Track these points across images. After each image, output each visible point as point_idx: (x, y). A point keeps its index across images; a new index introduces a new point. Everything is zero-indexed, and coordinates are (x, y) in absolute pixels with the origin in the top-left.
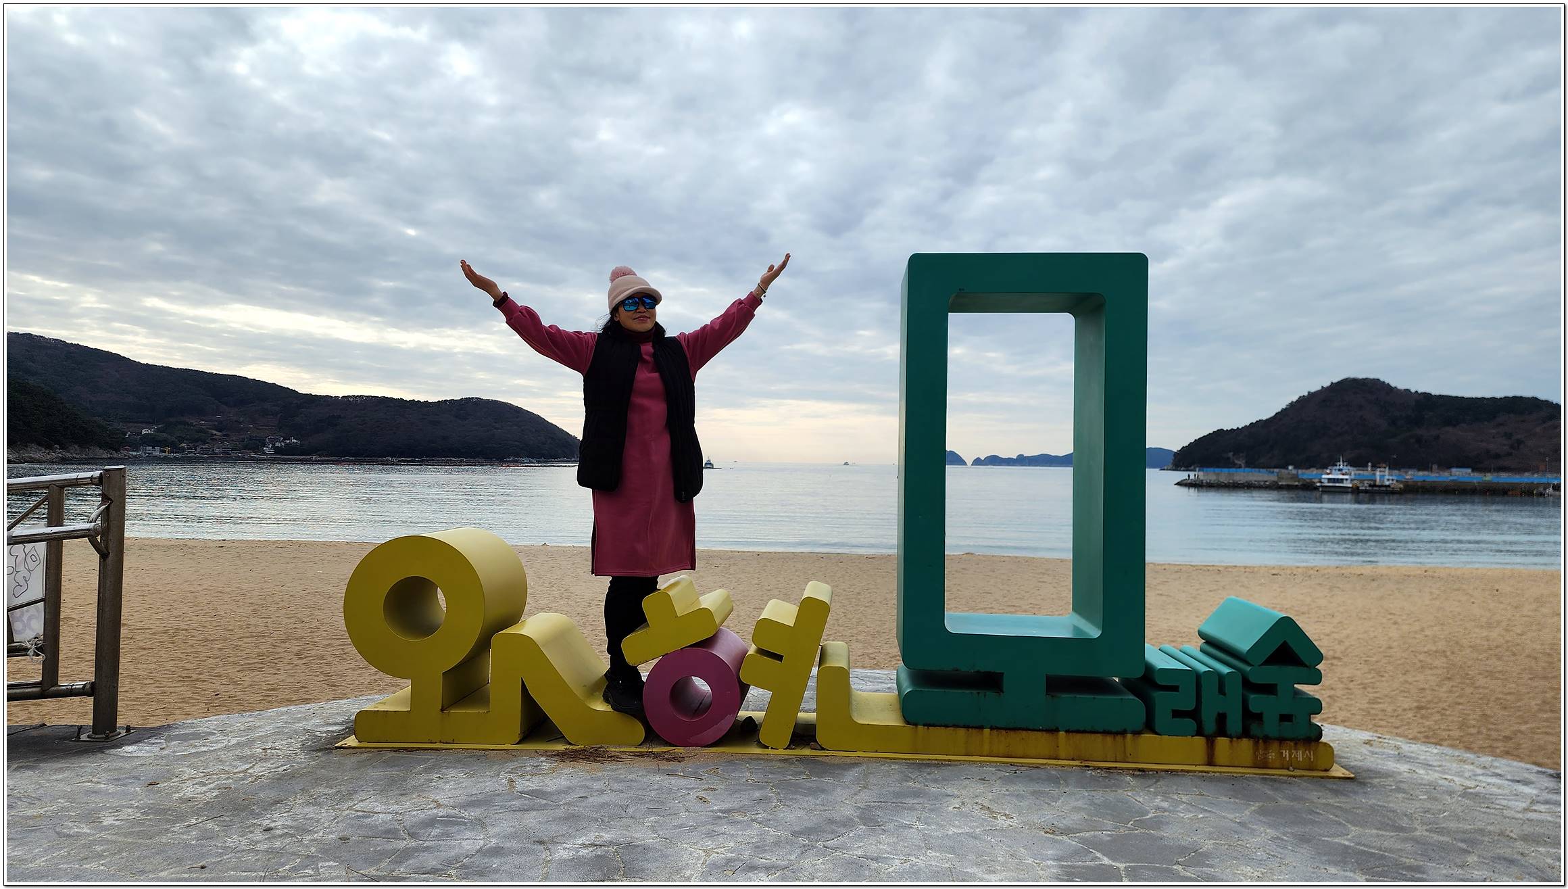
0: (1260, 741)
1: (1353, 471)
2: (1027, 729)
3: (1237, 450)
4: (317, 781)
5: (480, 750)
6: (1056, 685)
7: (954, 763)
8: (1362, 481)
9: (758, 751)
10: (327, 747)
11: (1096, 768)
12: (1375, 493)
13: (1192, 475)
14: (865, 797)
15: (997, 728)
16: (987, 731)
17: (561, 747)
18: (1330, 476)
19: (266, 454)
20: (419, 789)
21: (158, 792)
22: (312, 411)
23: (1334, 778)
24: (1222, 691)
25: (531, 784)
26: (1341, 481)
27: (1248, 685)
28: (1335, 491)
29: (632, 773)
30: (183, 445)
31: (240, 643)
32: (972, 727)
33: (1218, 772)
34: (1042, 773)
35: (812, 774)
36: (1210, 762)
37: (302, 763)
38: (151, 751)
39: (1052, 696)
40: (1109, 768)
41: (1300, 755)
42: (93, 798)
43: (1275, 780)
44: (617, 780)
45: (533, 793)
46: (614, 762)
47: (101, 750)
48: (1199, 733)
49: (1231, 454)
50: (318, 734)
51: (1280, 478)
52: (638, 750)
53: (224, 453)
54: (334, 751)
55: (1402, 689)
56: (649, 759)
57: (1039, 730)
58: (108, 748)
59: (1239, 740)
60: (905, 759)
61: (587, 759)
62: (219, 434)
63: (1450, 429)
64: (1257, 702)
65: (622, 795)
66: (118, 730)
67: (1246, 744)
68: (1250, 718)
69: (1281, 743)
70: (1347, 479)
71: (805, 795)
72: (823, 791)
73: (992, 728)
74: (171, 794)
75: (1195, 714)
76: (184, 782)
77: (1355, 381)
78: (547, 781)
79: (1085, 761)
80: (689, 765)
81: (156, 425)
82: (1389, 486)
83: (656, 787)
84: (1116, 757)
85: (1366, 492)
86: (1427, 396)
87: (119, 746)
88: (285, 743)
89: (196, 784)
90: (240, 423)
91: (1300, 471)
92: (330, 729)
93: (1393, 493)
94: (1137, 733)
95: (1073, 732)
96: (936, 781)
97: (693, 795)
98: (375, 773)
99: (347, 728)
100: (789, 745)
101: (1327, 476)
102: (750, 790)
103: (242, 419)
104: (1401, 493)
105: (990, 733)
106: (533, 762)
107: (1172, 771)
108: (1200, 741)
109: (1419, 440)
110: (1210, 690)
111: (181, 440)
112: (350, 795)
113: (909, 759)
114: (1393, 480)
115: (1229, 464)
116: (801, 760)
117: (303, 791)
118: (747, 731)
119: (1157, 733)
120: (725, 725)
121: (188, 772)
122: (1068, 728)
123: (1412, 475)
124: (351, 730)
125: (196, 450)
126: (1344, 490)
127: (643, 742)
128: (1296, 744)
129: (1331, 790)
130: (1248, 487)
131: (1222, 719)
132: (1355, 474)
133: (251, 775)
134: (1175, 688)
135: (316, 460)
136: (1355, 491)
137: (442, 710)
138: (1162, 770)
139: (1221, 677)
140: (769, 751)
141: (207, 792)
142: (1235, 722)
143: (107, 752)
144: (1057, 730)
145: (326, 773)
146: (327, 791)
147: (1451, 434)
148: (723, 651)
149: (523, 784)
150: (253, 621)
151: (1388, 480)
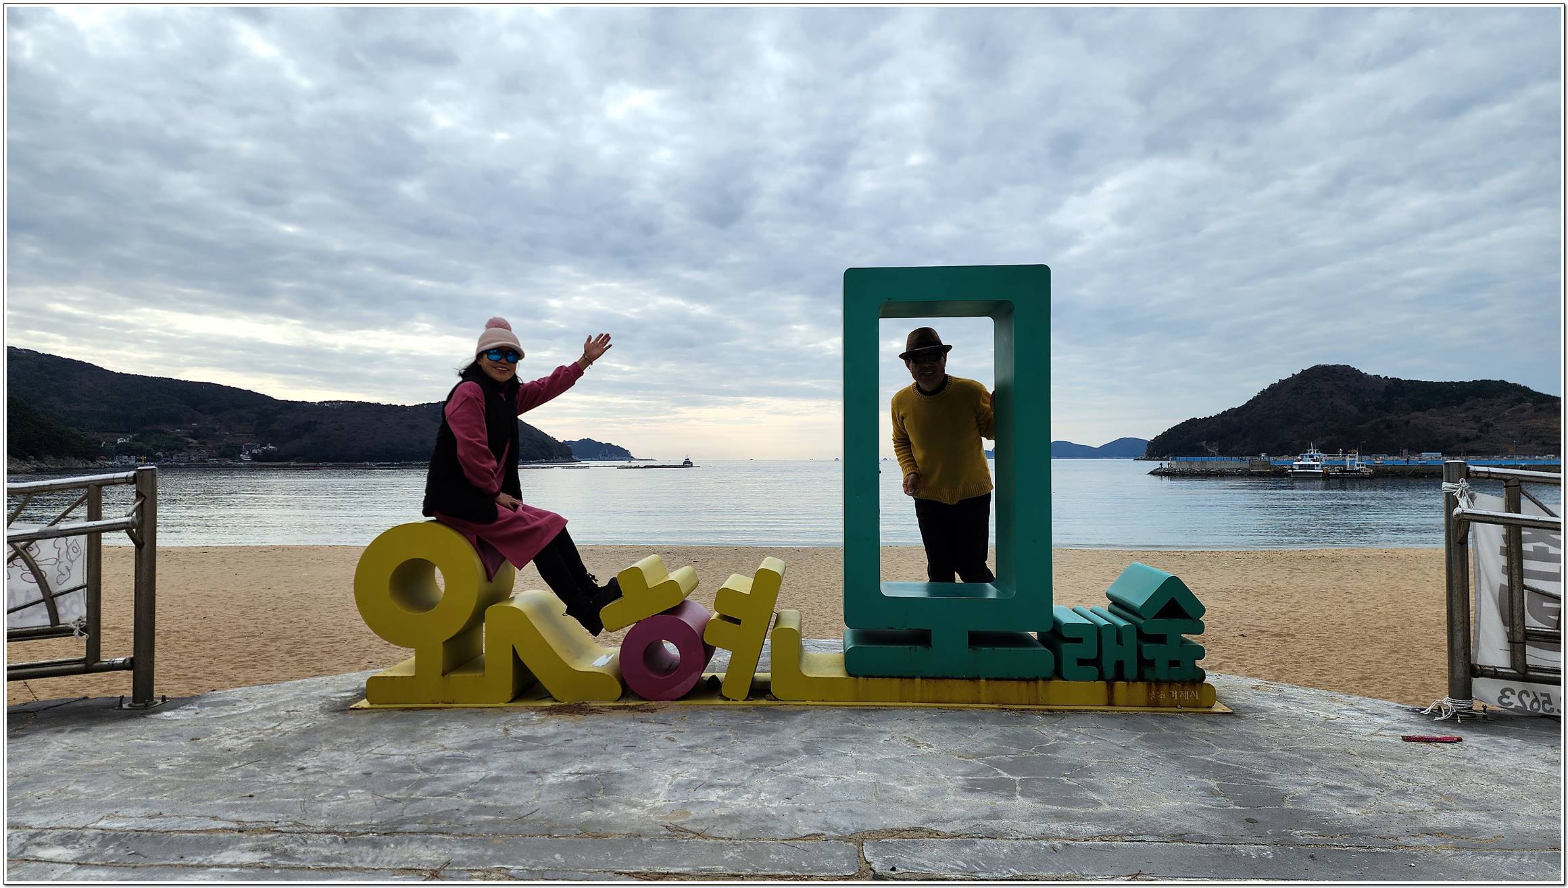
0: (1153, 684)
1: (1324, 457)
2: (952, 678)
3: (1210, 439)
4: (338, 734)
5: (477, 708)
6: (977, 639)
7: (891, 708)
8: (1333, 467)
9: (721, 702)
10: (344, 708)
11: (1011, 710)
12: (1344, 479)
13: (1165, 464)
14: (810, 734)
15: (927, 678)
16: (918, 680)
17: (548, 704)
18: (1301, 463)
19: (242, 461)
20: (427, 738)
21: (201, 745)
22: (288, 417)
23: (1215, 713)
24: (1119, 641)
25: (525, 732)
26: (1312, 467)
27: (1142, 636)
28: (1306, 477)
29: (610, 721)
30: (159, 453)
31: (232, 643)
32: (906, 678)
33: (1117, 711)
34: (964, 714)
35: (766, 718)
36: (1110, 704)
37: (322, 721)
38: (187, 715)
39: (974, 649)
40: (1023, 710)
41: (1186, 695)
42: (145, 751)
43: (1164, 716)
44: (597, 727)
45: (525, 738)
46: (595, 714)
47: (143, 716)
48: (1101, 678)
49: (1204, 443)
50: (333, 699)
51: (1252, 466)
52: (616, 704)
53: (201, 460)
54: (349, 712)
55: (1350, 662)
56: (625, 711)
57: (963, 679)
58: (149, 714)
59: (1135, 683)
60: (847, 706)
61: (572, 712)
62: (195, 441)
63: (1418, 413)
64: (1149, 650)
65: (601, 738)
66: (155, 700)
67: (1141, 687)
68: (1144, 664)
69: (1170, 685)
70: (1318, 465)
71: (758, 734)
72: (774, 731)
73: (922, 678)
74: (212, 746)
75: (1097, 662)
76: (222, 737)
77: (1325, 367)
78: (536, 728)
79: (1002, 705)
80: (661, 715)
81: (131, 434)
82: (1359, 471)
83: (631, 731)
84: (1029, 701)
85: (1336, 477)
86: (1397, 381)
87: (159, 712)
88: (305, 706)
89: (233, 738)
90: (217, 431)
91: (1271, 459)
92: (343, 695)
93: (1363, 478)
94: (1047, 679)
95: (992, 679)
96: (872, 721)
97: (663, 736)
98: (387, 727)
99: (358, 694)
100: (748, 697)
101: (1298, 463)
102: (712, 731)
103: (217, 427)
104: (1371, 477)
105: (921, 683)
106: (524, 716)
107: (1076, 711)
108: (1101, 685)
109: (1389, 426)
110: (1109, 641)
111: (157, 449)
112: (368, 743)
113: (851, 706)
114: (1362, 465)
115: (1201, 452)
116: (758, 708)
117: (327, 741)
118: (713, 687)
119: (1064, 679)
120: (691, 682)
121: (223, 730)
122: (987, 677)
123: (1382, 460)
124: (362, 694)
125: (172, 458)
126: (1315, 476)
127: (620, 697)
128: (1183, 685)
129: (1209, 722)
130: (1221, 475)
131: (1119, 665)
132: (1326, 460)
133: (279, 731)
134: (1079, 640)
135: (294, 466)
136: (1326, 477)
137: (443, 674)
138: (1068, 711)
139: (1118, 629)
140: (731, 702)
141: (245, 744)
142: (1131, 669)
143: (149, 716)
144: (978, 678)
145: (344, 728)
146: (347, 741)
147: (1420, 419)
148: (689, 618)
149: (514, 732)
150: (242, 622)
151: (1358, 465)
